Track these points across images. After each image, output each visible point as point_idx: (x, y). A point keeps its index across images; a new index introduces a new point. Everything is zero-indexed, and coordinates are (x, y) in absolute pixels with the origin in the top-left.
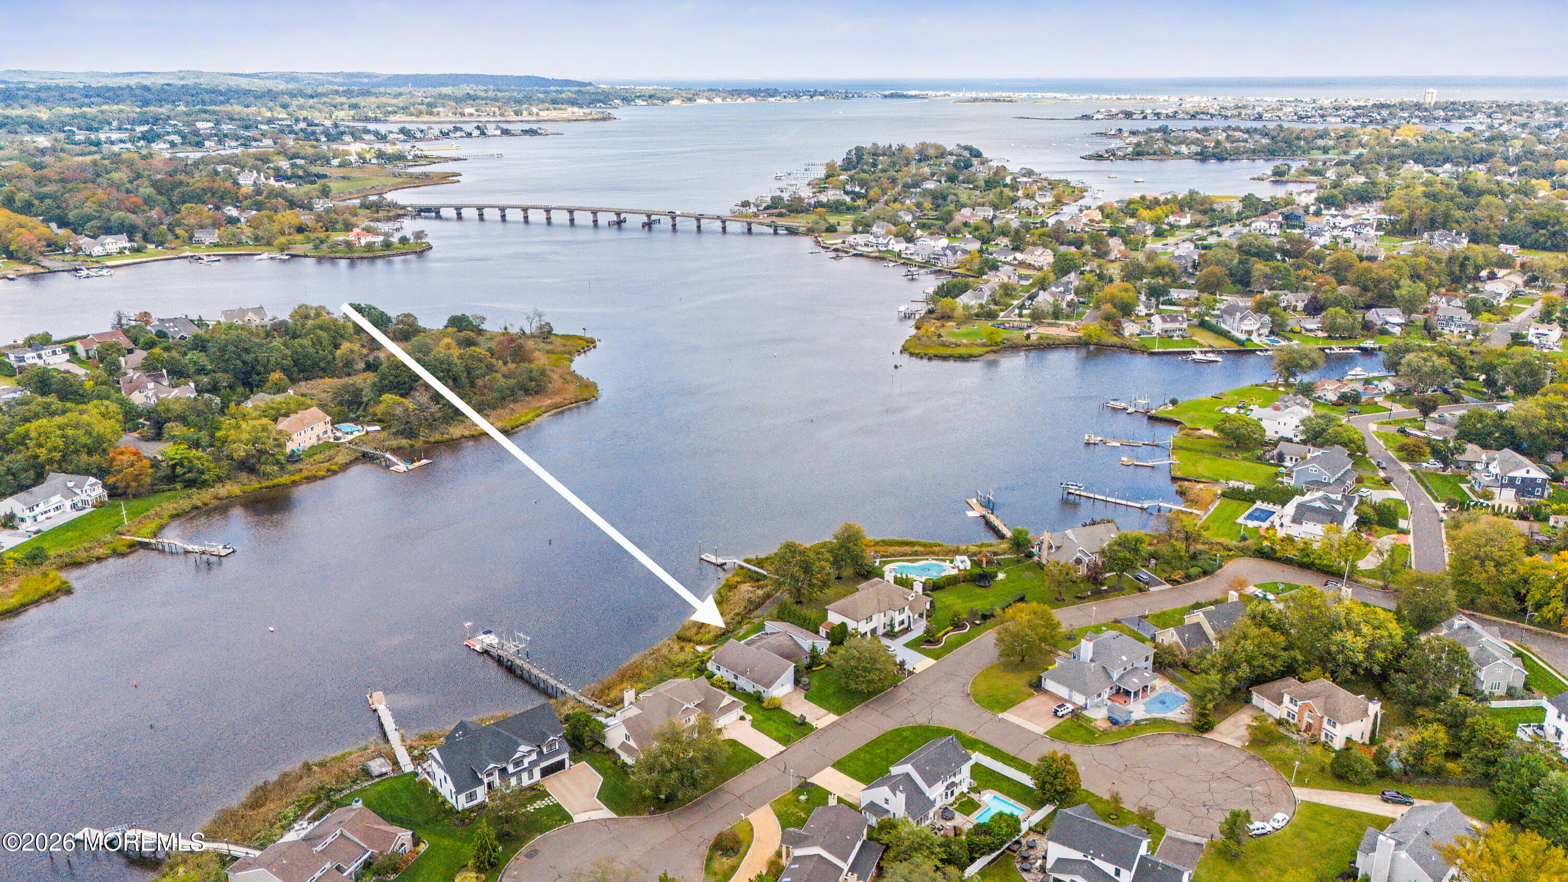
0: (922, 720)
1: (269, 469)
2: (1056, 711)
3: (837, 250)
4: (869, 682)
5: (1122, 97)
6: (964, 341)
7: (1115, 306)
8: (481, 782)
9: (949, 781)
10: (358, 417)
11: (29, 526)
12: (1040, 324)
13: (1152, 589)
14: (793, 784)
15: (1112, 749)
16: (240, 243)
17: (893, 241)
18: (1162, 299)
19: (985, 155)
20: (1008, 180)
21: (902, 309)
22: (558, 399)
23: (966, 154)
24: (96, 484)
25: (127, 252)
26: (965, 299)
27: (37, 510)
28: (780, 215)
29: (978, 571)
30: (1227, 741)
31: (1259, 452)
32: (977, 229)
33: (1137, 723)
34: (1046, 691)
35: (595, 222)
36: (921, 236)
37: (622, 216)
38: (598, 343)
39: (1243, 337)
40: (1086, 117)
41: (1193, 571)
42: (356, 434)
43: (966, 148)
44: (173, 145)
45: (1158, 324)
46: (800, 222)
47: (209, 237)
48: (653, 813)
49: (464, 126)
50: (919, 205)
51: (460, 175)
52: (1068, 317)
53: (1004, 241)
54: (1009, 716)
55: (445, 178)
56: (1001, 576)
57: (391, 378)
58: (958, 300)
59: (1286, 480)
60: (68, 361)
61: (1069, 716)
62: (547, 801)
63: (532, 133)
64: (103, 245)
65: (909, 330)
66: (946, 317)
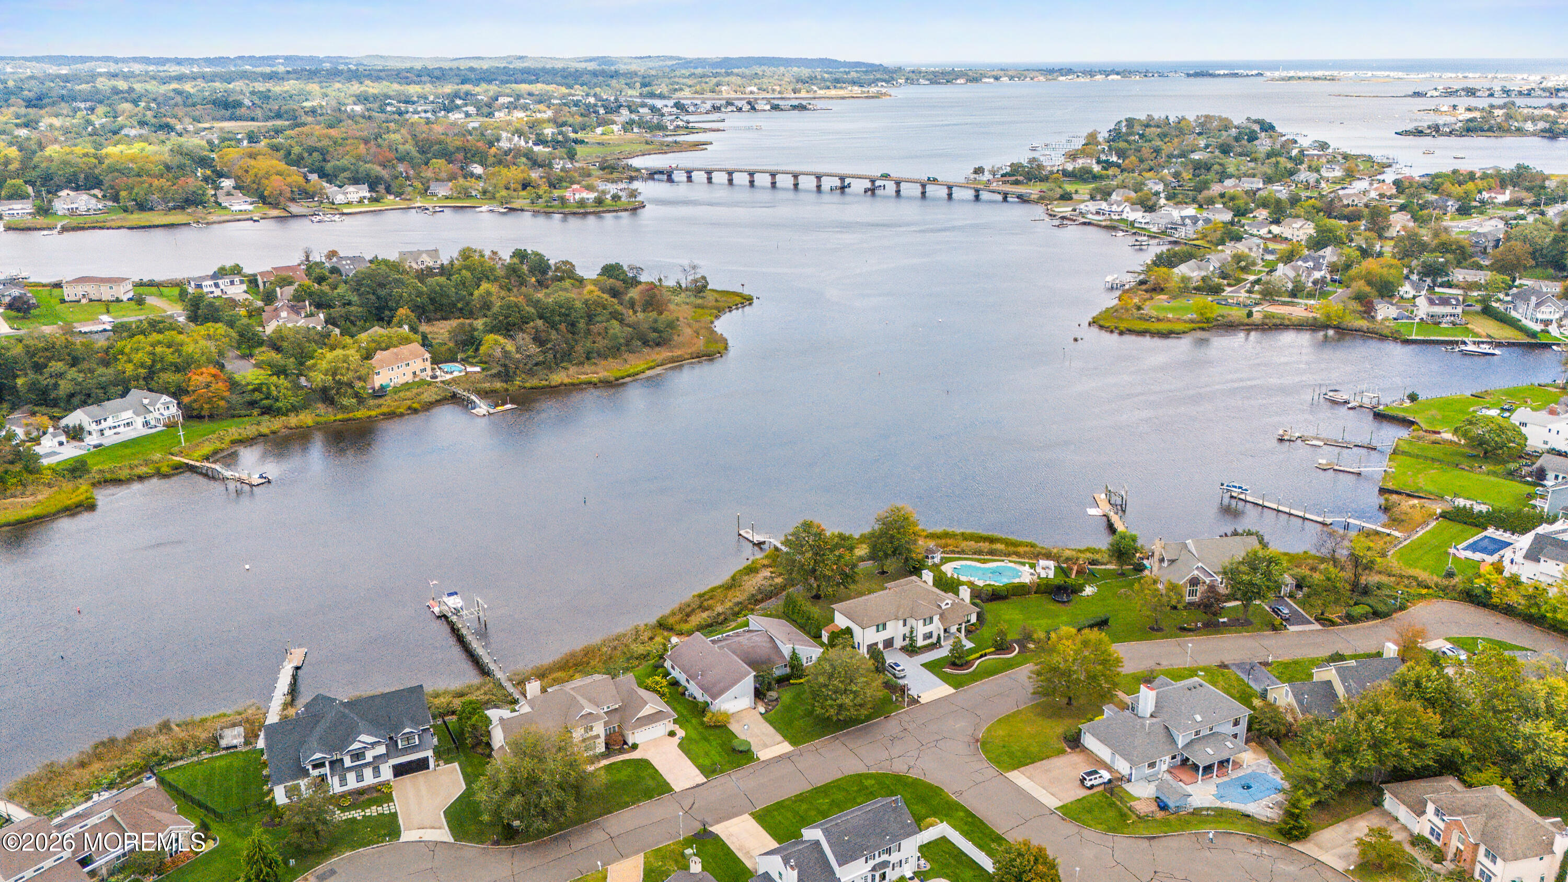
0: (899, 767)
1: (345, 402)
2: (1083, 780)
3: (1063, 218)
4: (841, 706)
5: (1470, 75)
6: (1170, 316)
7: (1369, 283)
8: (306, 773)
9: (878, 860)
10: (468, 357)
11: (92, 440)
12: (1273, 302)
13: (1292, 628)
14: (686, 829)
15: (1146, 843)
16: (469, 196)
17: (1127, 209)
18: (1439, 280)
19: (1279, 129)
20: (1294, 152)
21: (1109, 278)
22: (678, 353)
23: (1256, 128)
24: (170, 402)
25: (366, 201)
26: (1183, 269)
27: (104, 425)
28: (1017, 183)
29: (1060, 581)
30: (1325, 858)
31: (1512, 466)
32: (1232, 199)
33: (1197, 812)
34: (1084, 750)
35: (819, 187)
36: (1165, 205)
37: (847, 181)
38: (755, 300)
39: (1538, 327)
40: (1417, 94)
41: (1359, 610)
42: (456, 374)
43: (1257, 122)
44: (468, 115)
45: (1423, 308)
46: (1033, 190)
47: (442, 190)
48: (497, 843)
49: (737, 103)
50: (1176, 175)
51: (711, 143)
52: (1310, 296)
53: (1263, 214)
54: (1018, 777)
55: (696, 146)
56: (1089, 590)
57: (501, 318)
58: (1176, 270)
59: (1538, 502)
60: (245, 292)
61: (1101, 788)
62: (385, 809)
63: (802, 108)
64: (345, 194)
65: (1111, 301)
66: (1157, 289)
